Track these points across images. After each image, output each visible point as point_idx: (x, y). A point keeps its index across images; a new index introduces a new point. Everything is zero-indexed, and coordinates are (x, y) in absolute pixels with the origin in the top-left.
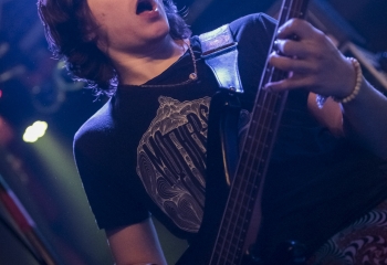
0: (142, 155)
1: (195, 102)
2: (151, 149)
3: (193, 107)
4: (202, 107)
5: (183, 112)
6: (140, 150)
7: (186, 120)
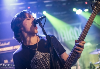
0: (32, 62)
1: (44, 53)
2: (35, 62)
3: (44, 54)
4: (46, 54)
5: (41, 55)
6: (32, 61)
7: (42, 57)
